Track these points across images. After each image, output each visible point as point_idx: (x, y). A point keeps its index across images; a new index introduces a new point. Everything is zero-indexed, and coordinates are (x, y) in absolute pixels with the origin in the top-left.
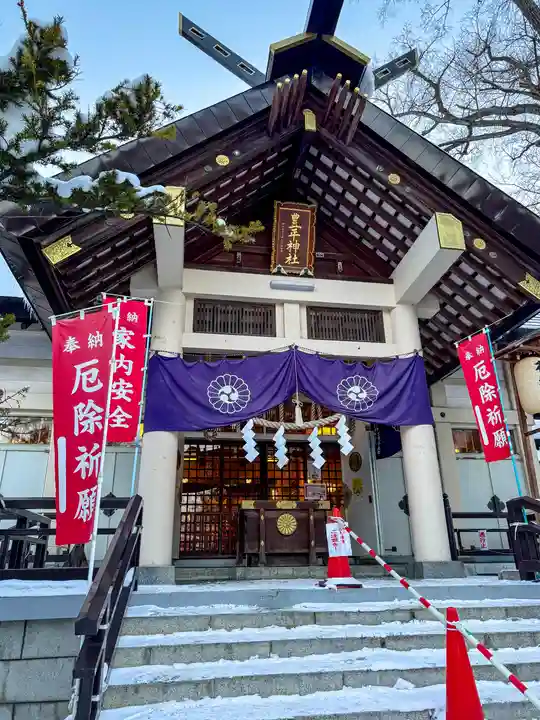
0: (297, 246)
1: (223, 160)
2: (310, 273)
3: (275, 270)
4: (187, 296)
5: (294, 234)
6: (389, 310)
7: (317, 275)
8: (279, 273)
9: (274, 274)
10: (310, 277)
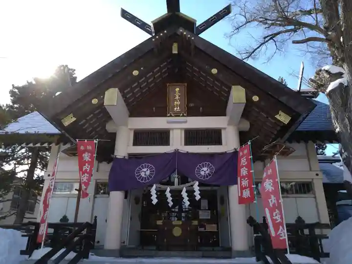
0: (179, 103)
1: (135, 73)
2: (185, 115)
3: (169, 115)
4: (131, 129)
5: (177, 98)
6: (225, 129)
7: (188, 115)
8: (171, 116)
9: (168, 117)
10: (185, 116)
